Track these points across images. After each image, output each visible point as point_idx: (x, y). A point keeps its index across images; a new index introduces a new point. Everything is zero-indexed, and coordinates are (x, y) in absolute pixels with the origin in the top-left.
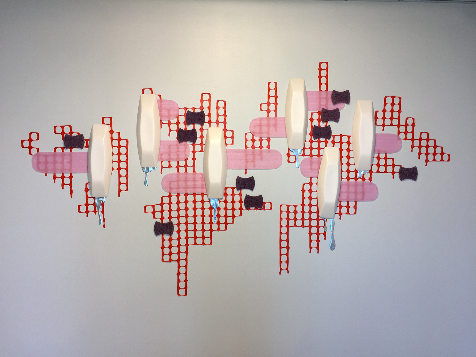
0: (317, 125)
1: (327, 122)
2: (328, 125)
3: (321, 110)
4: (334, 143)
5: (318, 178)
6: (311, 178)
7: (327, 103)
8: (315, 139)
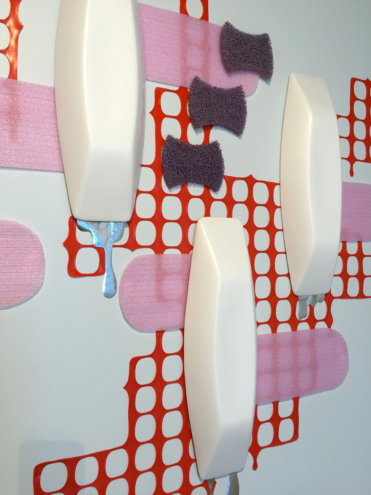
0: (177, 134)
1: (207, 129)
2: (212, 139)
3: (188, 84)
4: (229, 202)
5: (182, 330)
6: (160, 334)
7: (206, 62)
8: (170, 186)
